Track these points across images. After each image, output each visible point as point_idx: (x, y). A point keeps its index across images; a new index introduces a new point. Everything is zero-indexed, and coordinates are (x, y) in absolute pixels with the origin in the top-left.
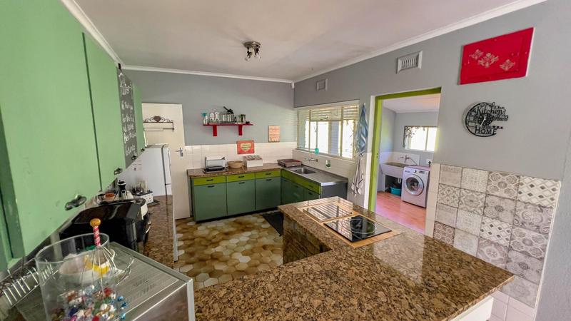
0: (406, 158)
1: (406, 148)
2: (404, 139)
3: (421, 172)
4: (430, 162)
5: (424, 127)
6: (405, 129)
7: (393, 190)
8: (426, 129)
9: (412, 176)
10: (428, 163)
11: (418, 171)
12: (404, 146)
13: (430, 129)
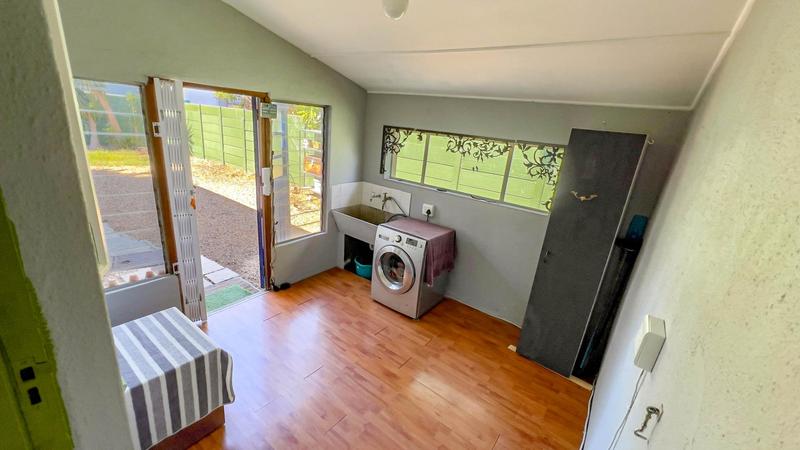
0: (386, 199)
1: (386, 175)
2: (383, 154)
3: (410, 241)
4: (429, 212)
5: (422, 131)
6: (385, 133)
7: (359, 266)
8: (424, 136)
9: (392, 249)
10: (424, 212)
11: (405, 237)
12: (382, 170)
13: (433, 137)
